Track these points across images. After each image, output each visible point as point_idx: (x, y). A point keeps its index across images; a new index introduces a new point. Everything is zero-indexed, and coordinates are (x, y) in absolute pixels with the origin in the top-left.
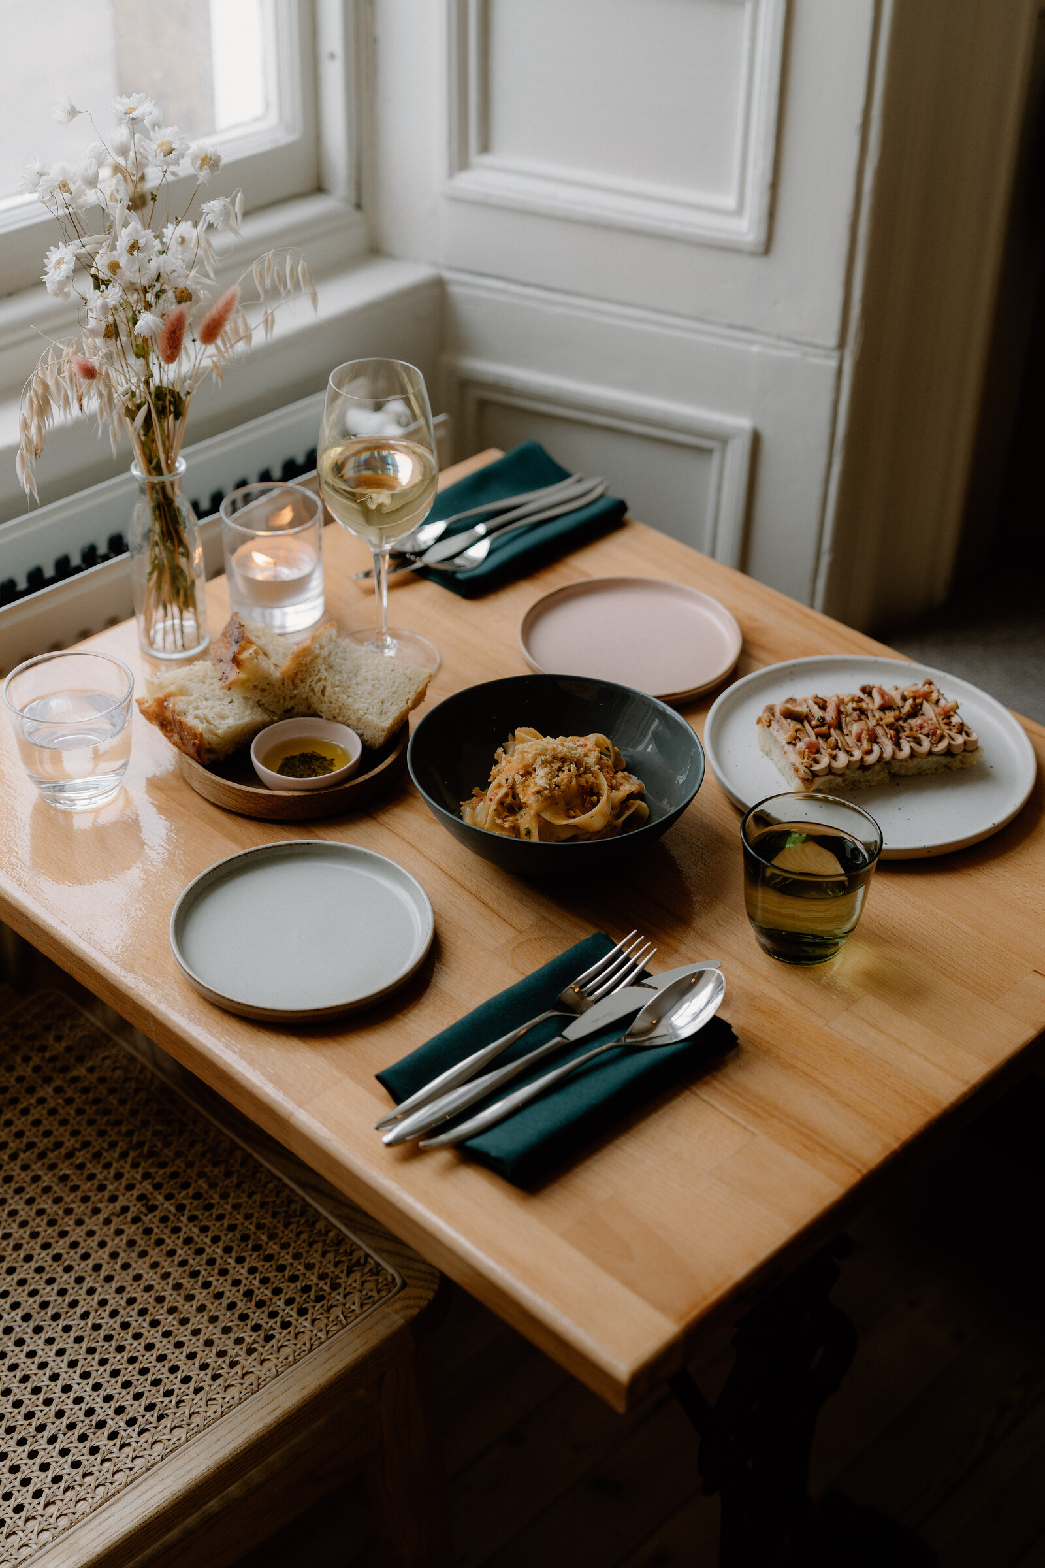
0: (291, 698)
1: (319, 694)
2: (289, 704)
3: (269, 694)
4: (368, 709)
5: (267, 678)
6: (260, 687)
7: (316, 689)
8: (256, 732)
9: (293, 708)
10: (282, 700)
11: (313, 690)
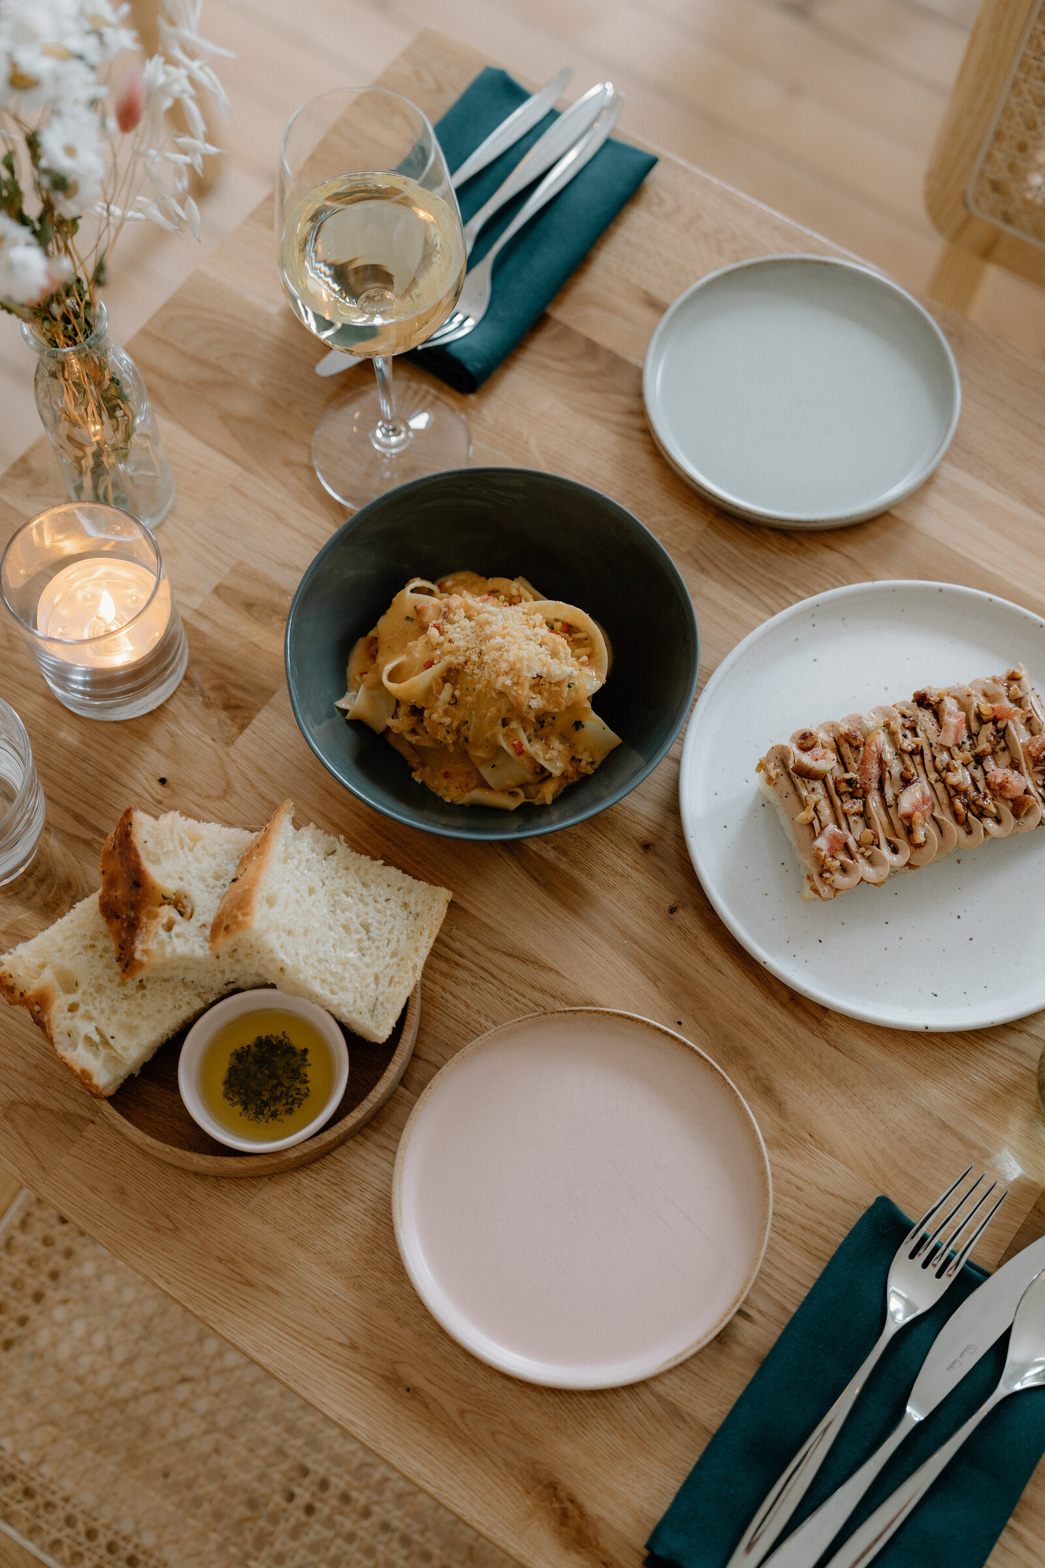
0: (234, 971)
1: (276, 973)
2: (231, 977)
7: (269, 968)
9: (236, 980)
11: (264, 966)
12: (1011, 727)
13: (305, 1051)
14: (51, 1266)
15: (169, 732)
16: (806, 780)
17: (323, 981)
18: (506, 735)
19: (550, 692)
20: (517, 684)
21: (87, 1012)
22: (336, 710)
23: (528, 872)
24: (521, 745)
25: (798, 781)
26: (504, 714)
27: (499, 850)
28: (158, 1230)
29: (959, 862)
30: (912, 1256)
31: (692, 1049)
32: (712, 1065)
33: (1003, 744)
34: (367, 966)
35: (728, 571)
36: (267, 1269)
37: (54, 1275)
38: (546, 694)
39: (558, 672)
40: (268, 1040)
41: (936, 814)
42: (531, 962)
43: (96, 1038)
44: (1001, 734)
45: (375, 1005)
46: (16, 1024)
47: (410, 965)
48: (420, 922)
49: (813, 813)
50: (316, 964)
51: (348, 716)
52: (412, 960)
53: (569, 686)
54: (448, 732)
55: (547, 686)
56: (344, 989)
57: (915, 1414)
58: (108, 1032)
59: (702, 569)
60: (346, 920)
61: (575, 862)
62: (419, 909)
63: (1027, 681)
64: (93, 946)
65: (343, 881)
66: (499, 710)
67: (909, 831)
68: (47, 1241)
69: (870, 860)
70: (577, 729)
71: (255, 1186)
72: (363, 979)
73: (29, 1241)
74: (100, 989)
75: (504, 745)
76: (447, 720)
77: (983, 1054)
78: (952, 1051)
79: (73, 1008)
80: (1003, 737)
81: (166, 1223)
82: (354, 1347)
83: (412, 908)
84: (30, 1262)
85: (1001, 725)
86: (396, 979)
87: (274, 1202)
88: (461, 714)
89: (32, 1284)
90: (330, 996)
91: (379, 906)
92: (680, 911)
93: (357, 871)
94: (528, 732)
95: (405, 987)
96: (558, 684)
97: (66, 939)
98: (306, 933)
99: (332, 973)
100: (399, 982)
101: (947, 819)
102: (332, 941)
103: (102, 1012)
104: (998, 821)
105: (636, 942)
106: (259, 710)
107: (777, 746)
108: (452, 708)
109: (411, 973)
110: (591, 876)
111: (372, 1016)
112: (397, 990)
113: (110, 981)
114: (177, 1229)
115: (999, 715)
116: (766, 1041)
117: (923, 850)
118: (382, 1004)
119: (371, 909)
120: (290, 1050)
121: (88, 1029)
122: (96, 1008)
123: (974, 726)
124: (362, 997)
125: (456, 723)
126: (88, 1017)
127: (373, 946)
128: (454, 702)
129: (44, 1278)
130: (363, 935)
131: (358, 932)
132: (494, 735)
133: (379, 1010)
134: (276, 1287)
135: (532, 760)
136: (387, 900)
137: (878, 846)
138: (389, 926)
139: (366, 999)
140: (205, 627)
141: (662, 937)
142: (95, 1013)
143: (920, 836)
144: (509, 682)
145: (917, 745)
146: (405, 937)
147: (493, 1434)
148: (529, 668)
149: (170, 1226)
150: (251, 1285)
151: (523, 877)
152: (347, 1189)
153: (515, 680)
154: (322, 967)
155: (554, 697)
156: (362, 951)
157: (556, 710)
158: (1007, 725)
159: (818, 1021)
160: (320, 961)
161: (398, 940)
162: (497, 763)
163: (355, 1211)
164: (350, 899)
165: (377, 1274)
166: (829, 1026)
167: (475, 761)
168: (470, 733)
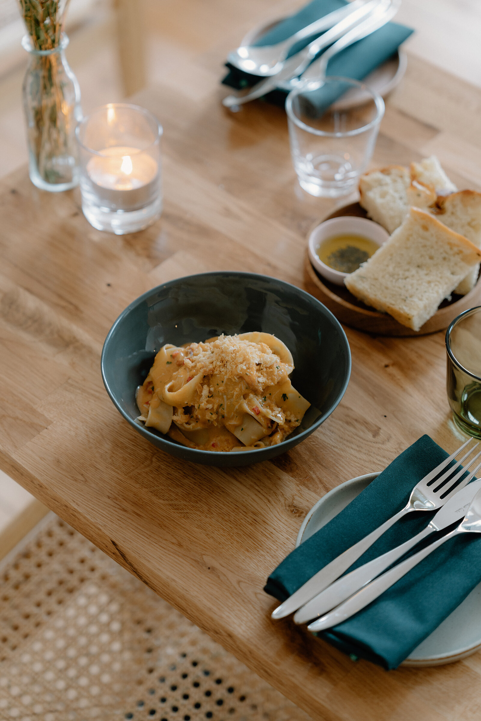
18: (248, 404)
20: (249, 368)
24: (257, 408)
26: (244, 390)
30: (429, 484)
38: (265, 374)
51: (146, 424)
54: (212, 414)
55: (265, 369)
66: (241, 388)
70: (285, 400)
75: (248, 411)
88: (217, 401)
94: (260, 399)
96: (271, 367)
108: (211, 399)
128: (211, 395)
132: (241, 407)
135: (266, 418)
144: (244, 368)
153: (247, 366)
155: (269, 376)
157: (273, 383)
162: (244, 427)
167: (231, 429)
168: (225, 411)
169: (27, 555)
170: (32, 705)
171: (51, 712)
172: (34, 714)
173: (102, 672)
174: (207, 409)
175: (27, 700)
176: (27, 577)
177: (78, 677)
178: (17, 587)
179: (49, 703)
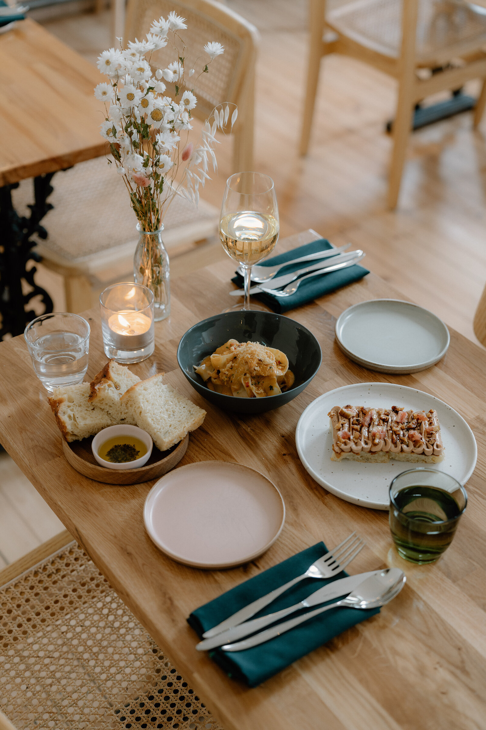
0: (125, 413)
1: (138, 414)
2: (123, 416)
3: (114, 409)
4: (160, 429)
5: (113, 401)
6: (109, 404)
7: (137, 412)
8: (99, 430)
9: (125, 419)
10: (120, 414)
11: (135, 411)
12: (423, 423)
13: (139, 452)
14: (19, 602)
15: (136, 370)
16: (343, 417)
17: (152, 420)
18: (244, 379)
19: (263, 368)
20: (252, 359)
21: (73, 409)
22: (193, 368)
23: (239, 433)
24: (248, 383)
25: (340, 417)
26: (246, 371)
27: (231, 425)
28: (66, 489)
29: (393, 465)
30: (326, 561)
31: (271, 484)
32: (276, 490)
33: (419, 428)
34: (169, 421)
35: (346, 376)
36: (97, 509)
37: (19, 606)
38: (261, 367)
39: (267, 361)
40: (128, 446)
41: (385, 439)
42: (228, 455)
43: (72, 416)
44: (419, 425)
45: (167, 432)
46: (48, 426)
47: (183, 425)
48: (192, 416)
49: (341, 426)
50: (152, 414)
51: (196, 371)
52: (184, 425)
53: (270, 368)
54: (226, 377)
55: (263, 365)
56: (158, 424)
57: (305, 604)
58: (76, 416)
59: (337, 373)
60: (168, 408)
61: (256, 434)
62: (194, 413)
63: (435, 414)
64: (83, 395)
65: (172, 399)
66: (244, 369)
67: (374, 440)
68: (22, 593)
69: (356, 444)
70: (271, 390)
71: (104, 487)
72: (166, 424)
73: (16, 592)
74: (80, 406)
75: (243, 382)
76: (227, 373)
77: (379, 521)
78: (368, 517)
79: (69, 407)
80: (420, 426)
81: (70, 488)
82: (115, 537)
83: (191, 412)
84: (12, 599)
85: (419, 421)
86: (177, 428)
87: (108, 493)
88: (232, 372)
89: (9, 606)
90: (153, 424)
91: (180, 408)
92: (287, 456)
93: (178, 399)
94: (252, 382)
95: (179, 431)
96: (267, 365)
97: (76, 389)
98: (153, 404)
99: (156, 419)
100: (177, 429)
101: (389, 441)
102: (160, 411)
103: (77, 411)
104: (408, 446)
105: (267, 460)
106: (168, 372)
107: (337, 407)
108: (230, 370)
109: (183, 428)
110: (260, 439)
111: (164, 435)
112: (176, 430)
113: (84, 405)
114: (72, 490)
115: (420, 418)
116: (301, 497)
117: (377, 447)
118: (169, 433)
119: (177, 408)
120: (134, 450)
121: (71, 414)
122: (76, 409)
123: (410, 420)
124: (163, 429)
125: (229, 374)
126: (72, 410)
127: (173, 417)
128: (232, 368)
129: (15, 606)
130: (172, 413)
131: (170, 411)
132: (240, 378)
133: (168, 434)
134: (97, 514)
135: (251, 391)
136: (184, 407)
137: (361, 440)
138: (181, 414)
139: (164, 429)
140: (161, 348)
141: (277, 460)
142: (75, 410)
143: (377, 441)
144: (249, 356)
145: (386, 418)
146: (185, 418)
147: (151, 573)
148: (258, 355)
149: (71, 489)
150: (89, 511)
151: (236, 434)
152: (134, 495)
153: (252, 357)
154: (154, 416)
155: (263, 370)
156: (169, 417)
157: (264, 375)
158: (422, 422)
159: (323, 496)
160: (154, 414)
161: (183, 418)
162: (239, 392)
163: (134, 503)
164: (172, 403)
165: (134, 521)
166: (326, 499)
167: (233, 390)
168: (233, 379)
169: (61, 557)
170: (38, 651)
171: (49, 657)
172: (38, 657)
173: (89, 638)
174: (225, 374)
175: (36, 647)
176: (58, 570)
177: (72, 639)
178: (49, 576)
179: (50, 652)
